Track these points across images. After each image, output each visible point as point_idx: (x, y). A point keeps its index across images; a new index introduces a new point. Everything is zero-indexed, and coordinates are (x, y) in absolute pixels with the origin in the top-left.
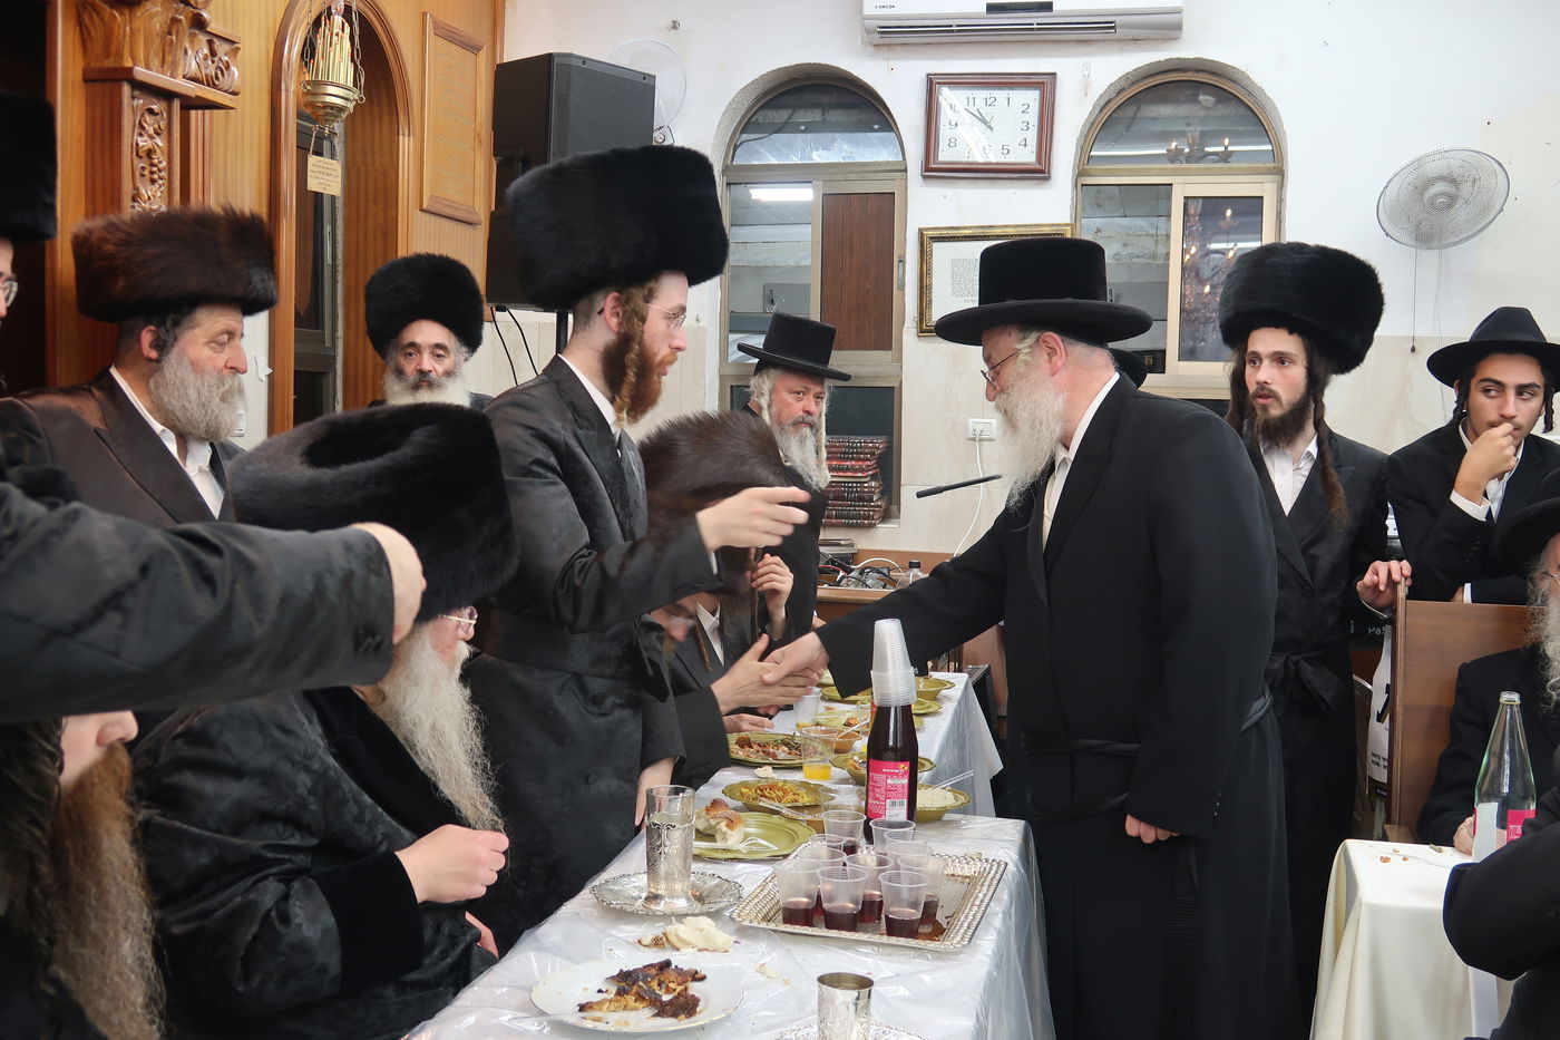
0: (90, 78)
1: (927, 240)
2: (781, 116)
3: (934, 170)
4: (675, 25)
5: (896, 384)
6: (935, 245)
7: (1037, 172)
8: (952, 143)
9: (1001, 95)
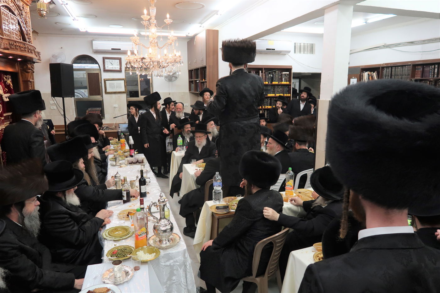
0: (23, 81)
1: (105, 81)
2: (79, 61)
3: (105, 71)
4: (62, 48)
5: (102, 100)
6: (106, 81)
7: (120, 71)
8: (107, 67)
9: (114, 60)
